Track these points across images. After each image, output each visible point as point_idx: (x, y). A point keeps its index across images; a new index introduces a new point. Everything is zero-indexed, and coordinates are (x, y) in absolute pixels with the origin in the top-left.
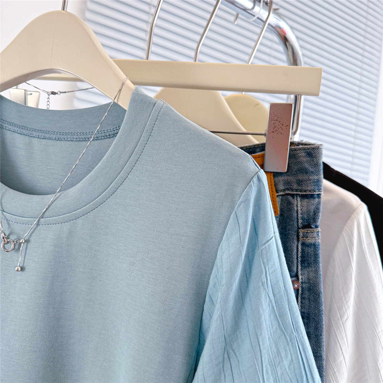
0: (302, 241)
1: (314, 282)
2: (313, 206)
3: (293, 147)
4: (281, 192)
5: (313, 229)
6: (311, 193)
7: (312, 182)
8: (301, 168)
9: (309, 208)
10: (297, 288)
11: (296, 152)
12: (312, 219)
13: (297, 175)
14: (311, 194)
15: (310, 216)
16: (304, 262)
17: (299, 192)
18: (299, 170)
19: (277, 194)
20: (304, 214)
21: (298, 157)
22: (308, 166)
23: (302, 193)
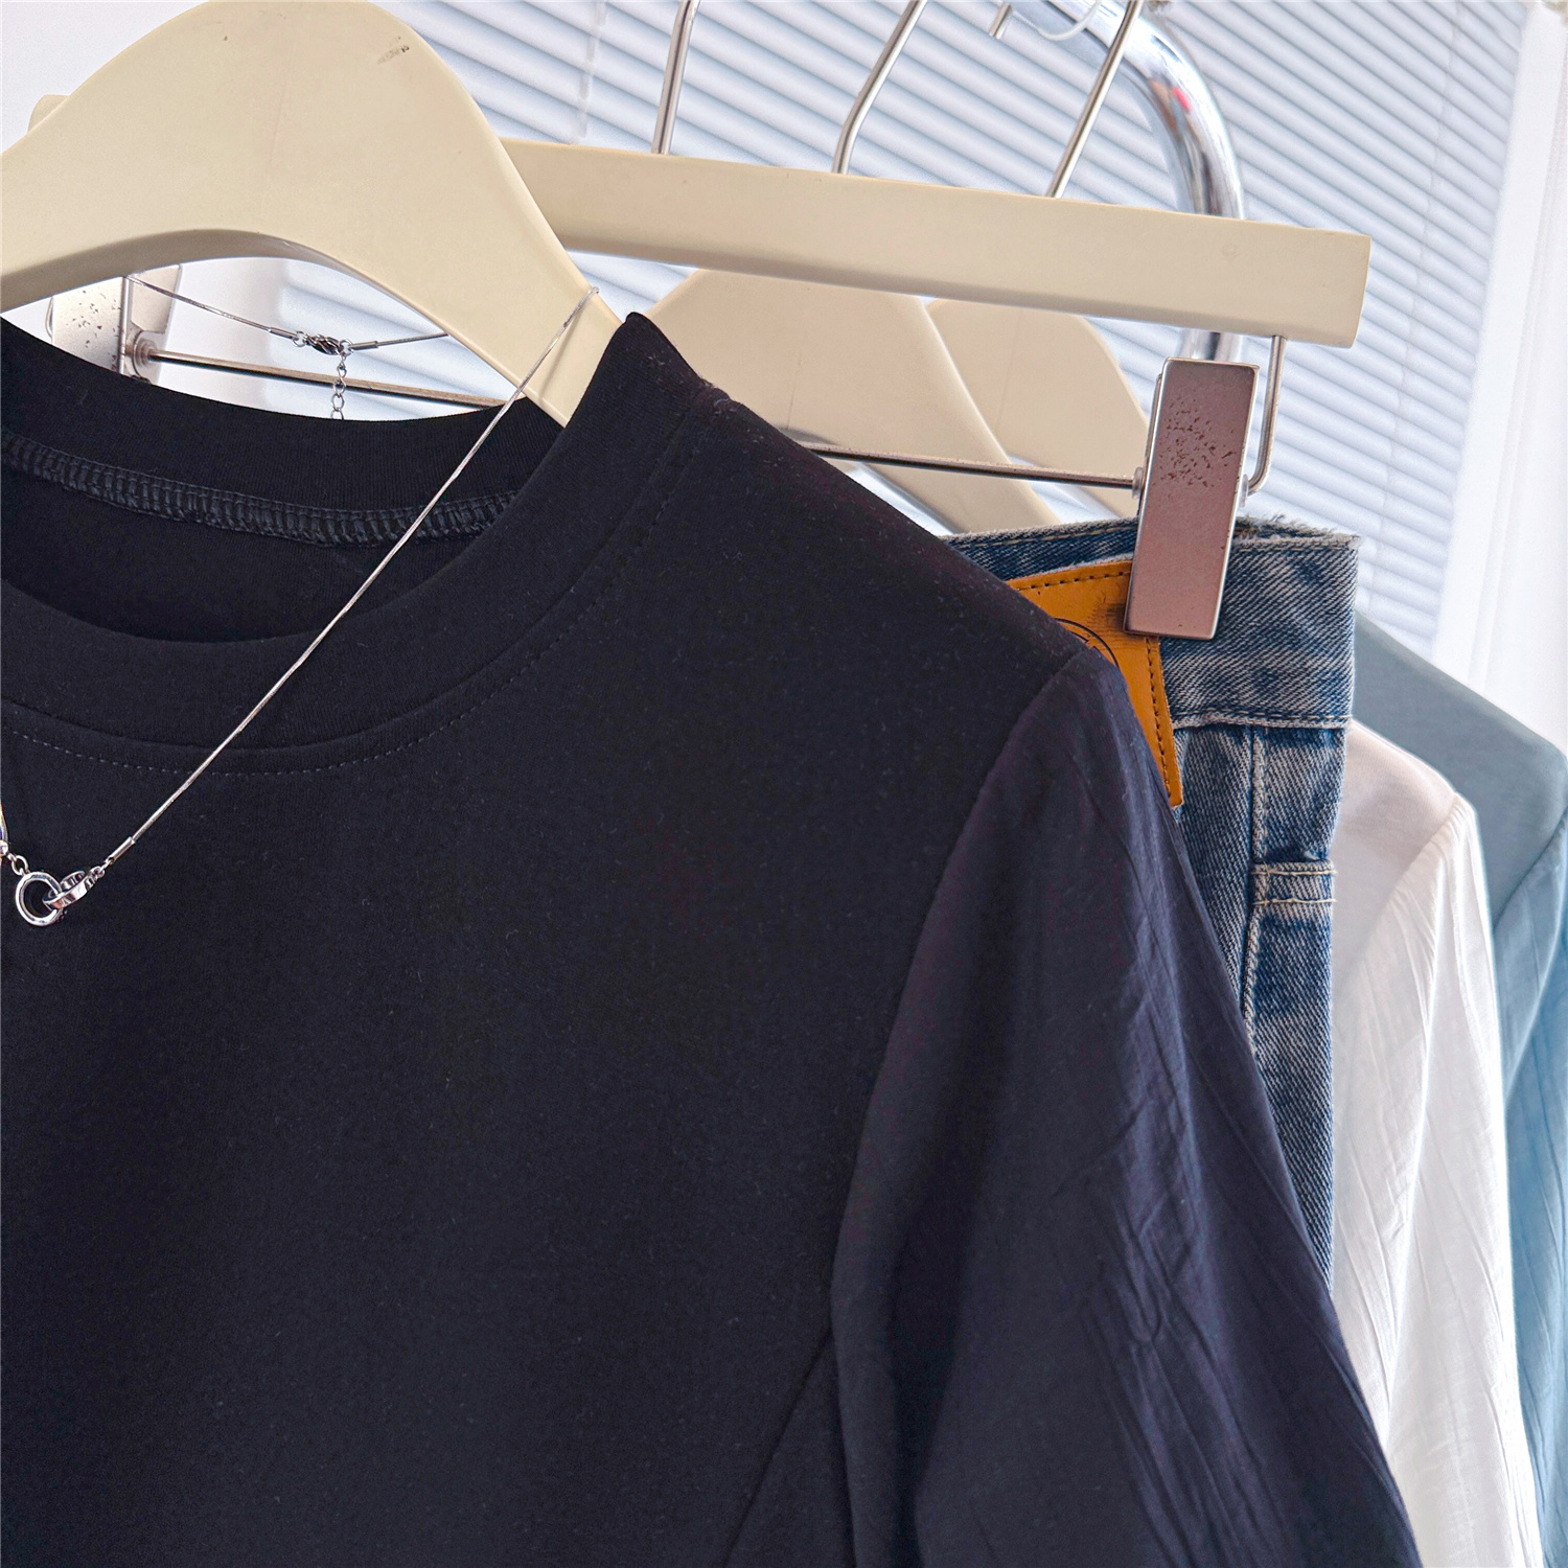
0: (1264, 911)
1: (1302, 1070)
2: (1312, 774)
3: (1247, 541)
4: (1191, 715)
5: (1309, 865)
6: (1308, 726)
7: (1316, 679)
8: (1275, 625)
9: (1299, 784)
11: (1257, 562)
12: (1308, 826)
13: (1258, 653)
14: (1307, 729)
15: (1298, 815)
16: (1266, 992)
17: (1264, 719)
18: (1265, 632)
19: (1176, 722)
20: (1278, 808)
21: (1265, 582)
22: (1303, 616)
23: (1274, 724)
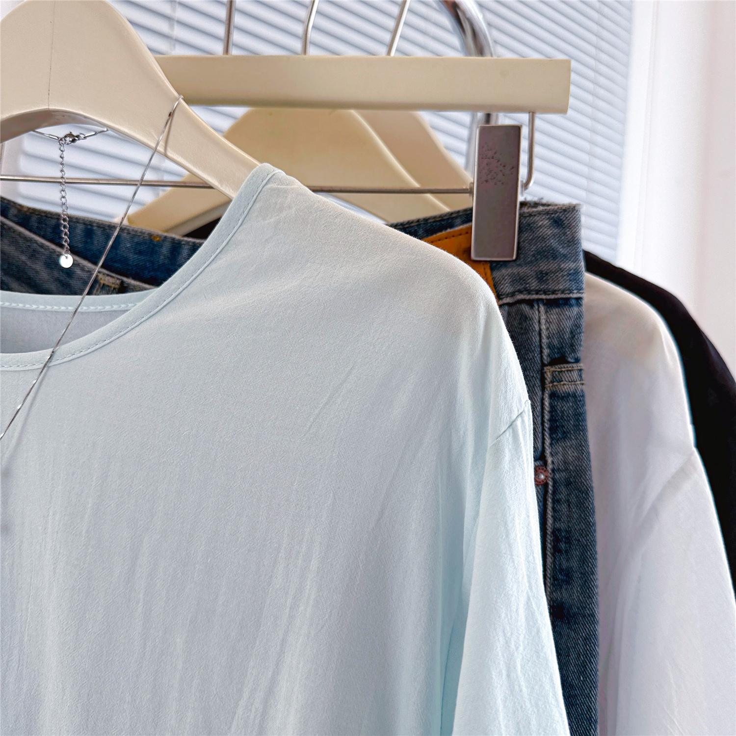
0: (550, 389)
1: (576, 468)
2: (568, 321)
3: (526, 211)
4: (507, 297)
5: (570, 365)
8: (544, 249)
9: (562, 326)
10: (545, 481)
11: (532, 220)
12: (568, 346)
13: (537, 263)
14: (564, 299)
15: (563, 341)
16: (555, 430)
17: (543, 295)
18: (539, 253)
19: (500, 301)
20: (553, 338)
21: (537, 229)
23: (548, 297)
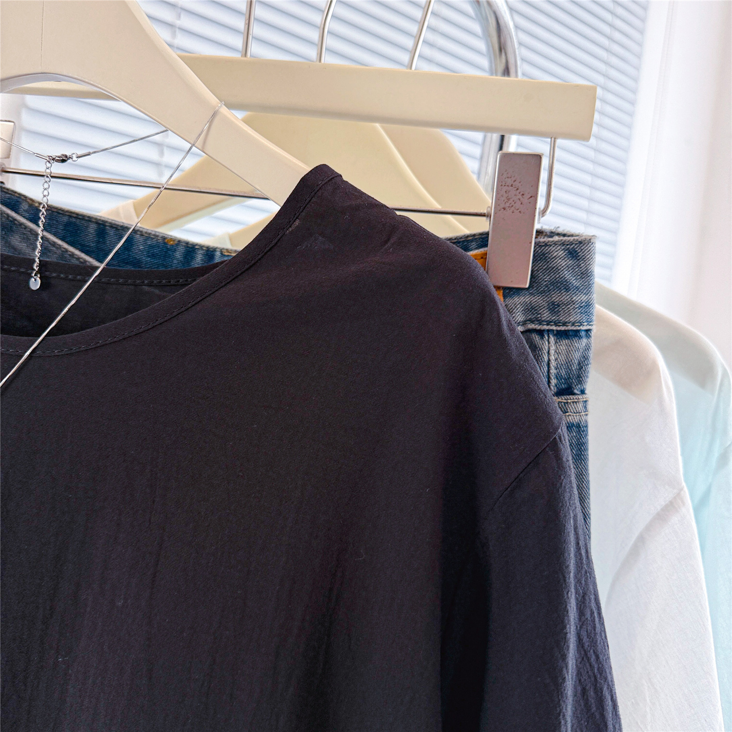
2: (577, 352)
5: (576, 396)
6: (574, 329)
8: (557, 280)
9: (571, 357)
12: (576, 377)
13: (549, 294)
18: (552, 284)
22: (570, 275)
23: (559, 329)
